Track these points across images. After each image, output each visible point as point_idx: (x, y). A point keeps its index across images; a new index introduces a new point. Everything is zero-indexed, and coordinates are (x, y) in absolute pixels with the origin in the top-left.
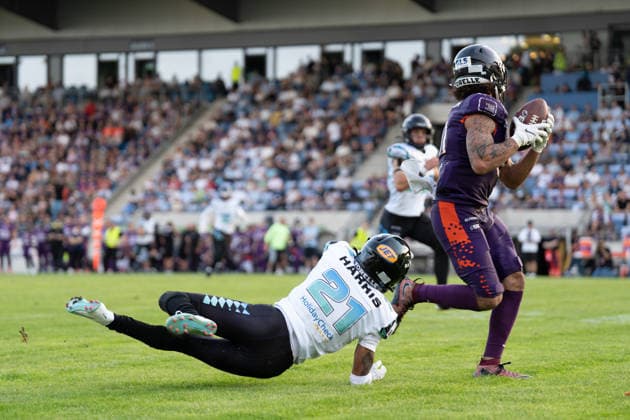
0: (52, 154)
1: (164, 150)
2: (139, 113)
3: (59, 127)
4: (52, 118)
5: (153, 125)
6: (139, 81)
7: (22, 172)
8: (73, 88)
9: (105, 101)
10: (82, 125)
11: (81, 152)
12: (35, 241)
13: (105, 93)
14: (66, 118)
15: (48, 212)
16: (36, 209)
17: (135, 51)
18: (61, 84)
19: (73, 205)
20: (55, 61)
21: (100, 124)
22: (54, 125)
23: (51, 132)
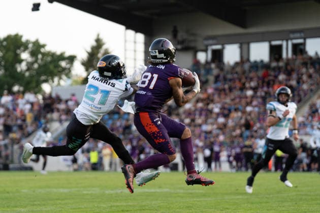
0: (243, 101)
1: (310, 98)
2: (294, 76)
3: (247, 85)
4: (243, 80)
5: (304, 82)
6: (294, 57)
7: (226, 112)
8: (256, 62)
9: (274, 69)
10: (261, 84)
11: (260, 100)
12: (234, 152)
13: (274, 64)
14: (251, 79)
15: (241, 135)
16: (234, 134)
17: (291, 39)
18: (248, 60)
19: (256, 131)
20: (245, 46)
21: (272, 83)
22: (244, 84)
23: (243, 88)
